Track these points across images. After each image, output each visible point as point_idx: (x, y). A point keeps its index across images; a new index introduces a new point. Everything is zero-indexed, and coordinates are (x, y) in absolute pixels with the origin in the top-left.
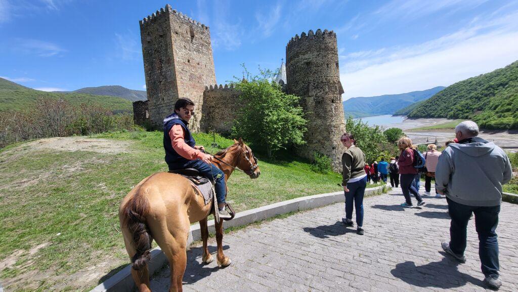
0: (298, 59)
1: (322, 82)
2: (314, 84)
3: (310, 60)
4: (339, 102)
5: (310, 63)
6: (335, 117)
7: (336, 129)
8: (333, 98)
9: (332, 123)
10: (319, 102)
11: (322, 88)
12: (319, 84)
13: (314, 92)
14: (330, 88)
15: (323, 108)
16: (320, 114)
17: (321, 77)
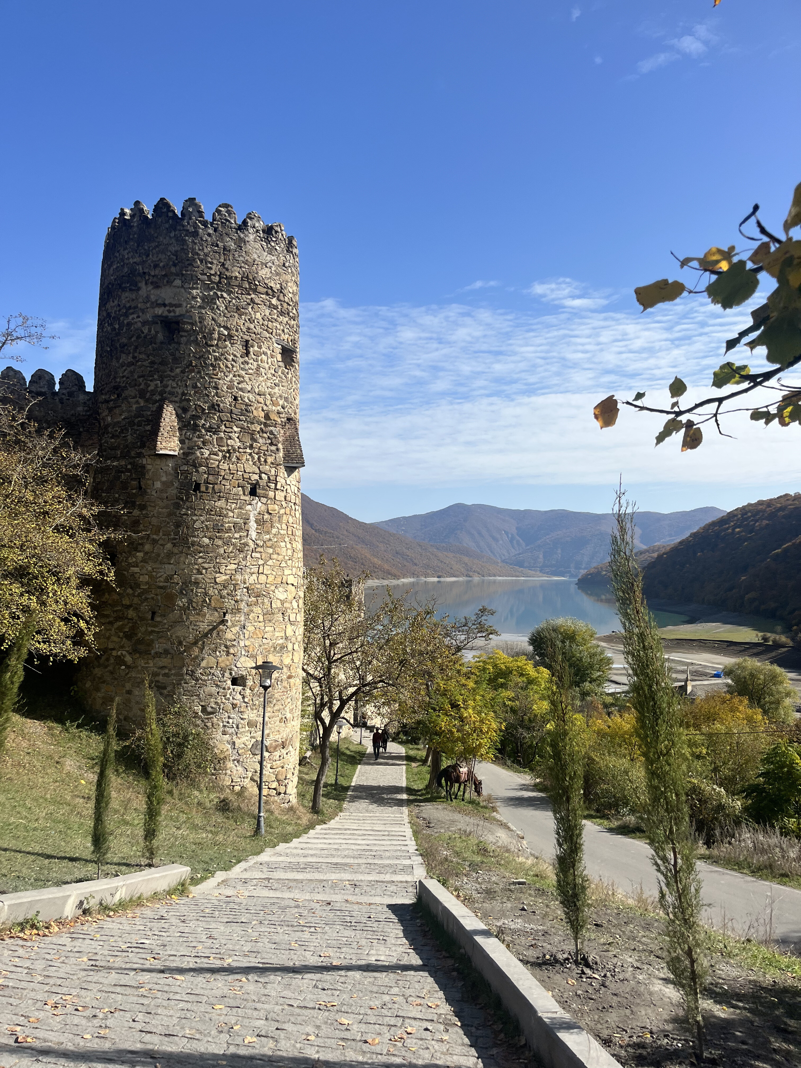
0: (134, 296)
1: (216, 408)
2: (185, 410)
3: (178, 311)
4: (280, 496)
5: (177, 323)
6: (258, 555)
7: (256, 603)
8: (256, 477)
9: (239, 577)
10: (198, 487)
11: (214, 430)
12: (203, 411)
13: (182, 442)
14: (247, 438)
15: (209, 512)
16: (194, 535)
17: (216, 387)
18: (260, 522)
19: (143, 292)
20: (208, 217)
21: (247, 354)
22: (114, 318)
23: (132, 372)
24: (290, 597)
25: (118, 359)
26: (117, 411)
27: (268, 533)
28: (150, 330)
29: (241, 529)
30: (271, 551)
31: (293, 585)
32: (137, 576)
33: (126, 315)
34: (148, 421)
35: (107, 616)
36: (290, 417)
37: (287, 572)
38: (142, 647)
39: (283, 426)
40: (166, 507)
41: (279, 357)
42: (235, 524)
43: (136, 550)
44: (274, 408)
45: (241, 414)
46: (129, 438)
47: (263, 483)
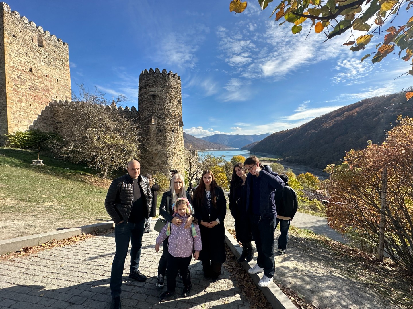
0: (146, 90)
1: (164, 114)
2: (158, 114)
3: (155, 93)
4: (178, 132)
5: (155, 95)
6: (174, 145)
7: (174, 155)
8: (173, 128)
9: (170, 150)
10: (161, 131)
11: (164, 118)
12: (162, 114)
13: (157, 121)
14: (171, 120)
15: (163, 136)
16: (161, 141)
17: (164, 109)
18: (174, 138)
19: (148, 89)
20: (161, 72)
21: (170, 102)
22: (142, 95)
23: (146, 106)
24: (181, 154)
25: (143, 104)
26: (143, 115)
27: (176, 140)
28: (149, 97)
29: (170, 140)
30: (177, 144)
31: (182, 151)
33: (144, 94)
34: (150, 117)
35: (143, 158)
36: (180, 115)
37: (180, 148)
38: (150, 165)
39: (179, 117)
40: (154, 135)
41: (177, 103)
42: (169, 138)
43: (149, 144)
44: (177, 113)
45: (170, 115)
46: (146, 121)
47: (175, 129)
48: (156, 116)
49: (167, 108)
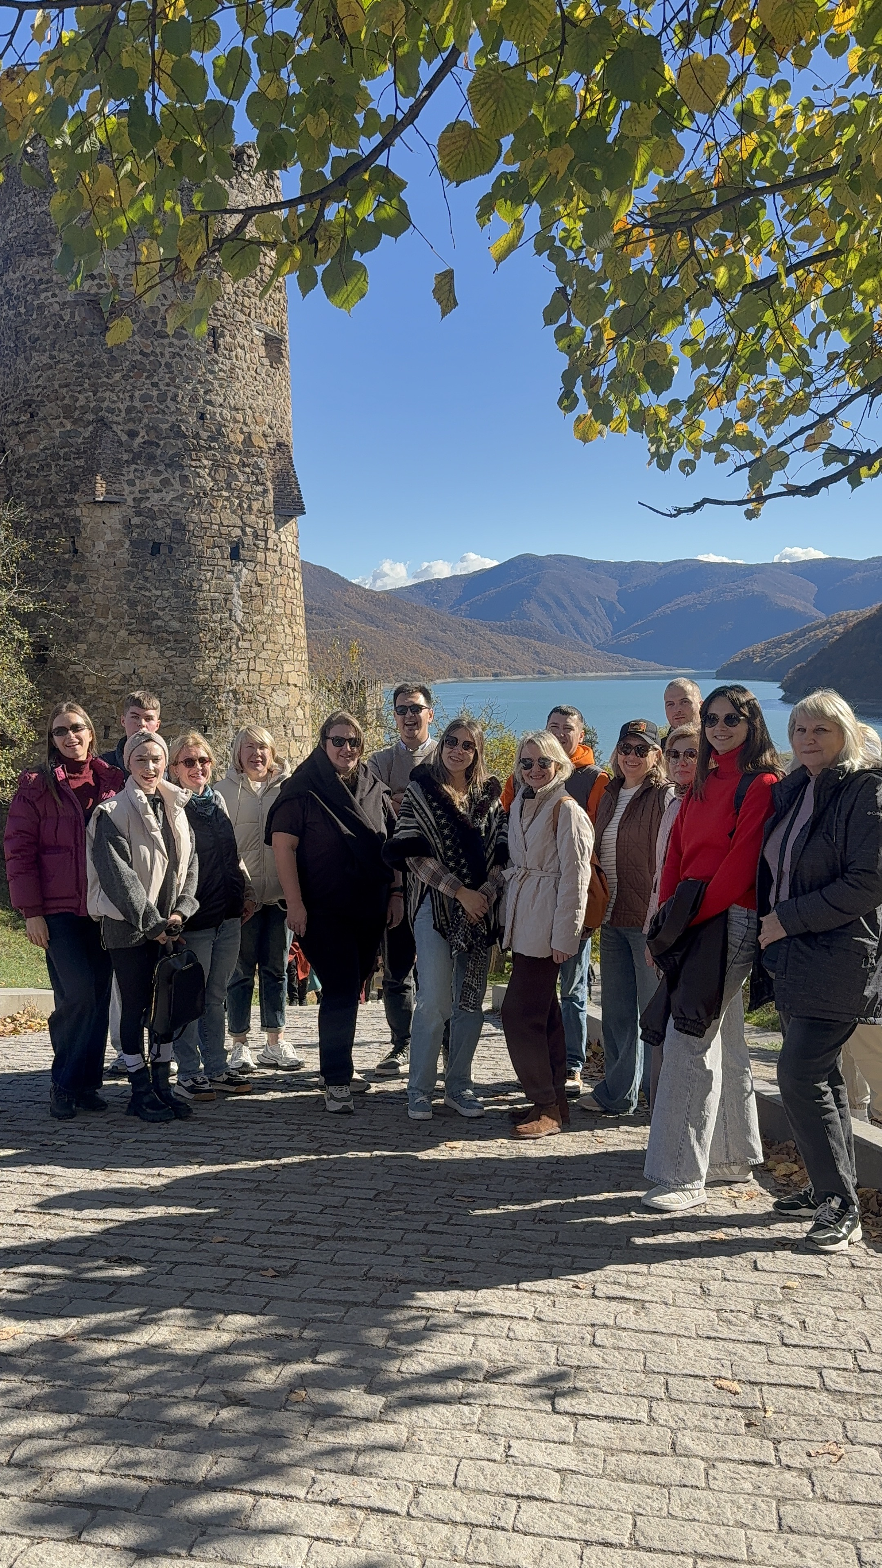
0: (45, 263)
1: (176, 431)
2: (132, 434)
4: (272, 558)
6: (246, 644)
7: (248, 713)
8: (238, 532)
9: (222, 676)
10: (156, 549)
11: (174, 464)
12: (159, 436)
13: (131, 483)
14: (222, 474)
15: (175, 584)
16: (156, 617)
17: (174, 399)
18: (248, 598)
21: (216, 346)
22: (17, 297)
23: (50, 380)
24: (293, 703)
25: (27, 360)
26: (32, 438)
27: (260, 612)
28: (72, 315)
29: (221, 609)
30: (264, 638)
31: (296, 686)
32: (80, 676)
33: (36, 293)
34: (79, 454)
36: (280, 441)
37: (287, 668)
39: (272, 455)
40: (115, 578)
41: (262, 351)
42: (212, 601)
43: (76, 639)
44: (258, 428)
45: (213, 439)
46: (54, 478)
47: (248, 540)
48: (121, 444)
49: (195, 389)
